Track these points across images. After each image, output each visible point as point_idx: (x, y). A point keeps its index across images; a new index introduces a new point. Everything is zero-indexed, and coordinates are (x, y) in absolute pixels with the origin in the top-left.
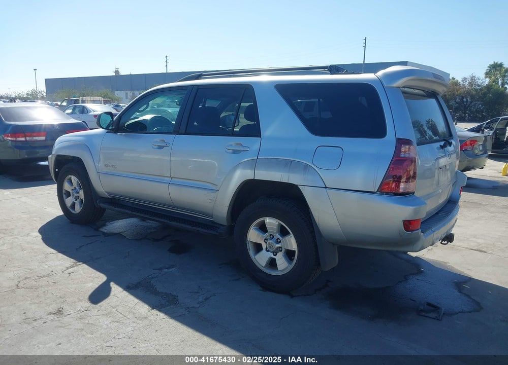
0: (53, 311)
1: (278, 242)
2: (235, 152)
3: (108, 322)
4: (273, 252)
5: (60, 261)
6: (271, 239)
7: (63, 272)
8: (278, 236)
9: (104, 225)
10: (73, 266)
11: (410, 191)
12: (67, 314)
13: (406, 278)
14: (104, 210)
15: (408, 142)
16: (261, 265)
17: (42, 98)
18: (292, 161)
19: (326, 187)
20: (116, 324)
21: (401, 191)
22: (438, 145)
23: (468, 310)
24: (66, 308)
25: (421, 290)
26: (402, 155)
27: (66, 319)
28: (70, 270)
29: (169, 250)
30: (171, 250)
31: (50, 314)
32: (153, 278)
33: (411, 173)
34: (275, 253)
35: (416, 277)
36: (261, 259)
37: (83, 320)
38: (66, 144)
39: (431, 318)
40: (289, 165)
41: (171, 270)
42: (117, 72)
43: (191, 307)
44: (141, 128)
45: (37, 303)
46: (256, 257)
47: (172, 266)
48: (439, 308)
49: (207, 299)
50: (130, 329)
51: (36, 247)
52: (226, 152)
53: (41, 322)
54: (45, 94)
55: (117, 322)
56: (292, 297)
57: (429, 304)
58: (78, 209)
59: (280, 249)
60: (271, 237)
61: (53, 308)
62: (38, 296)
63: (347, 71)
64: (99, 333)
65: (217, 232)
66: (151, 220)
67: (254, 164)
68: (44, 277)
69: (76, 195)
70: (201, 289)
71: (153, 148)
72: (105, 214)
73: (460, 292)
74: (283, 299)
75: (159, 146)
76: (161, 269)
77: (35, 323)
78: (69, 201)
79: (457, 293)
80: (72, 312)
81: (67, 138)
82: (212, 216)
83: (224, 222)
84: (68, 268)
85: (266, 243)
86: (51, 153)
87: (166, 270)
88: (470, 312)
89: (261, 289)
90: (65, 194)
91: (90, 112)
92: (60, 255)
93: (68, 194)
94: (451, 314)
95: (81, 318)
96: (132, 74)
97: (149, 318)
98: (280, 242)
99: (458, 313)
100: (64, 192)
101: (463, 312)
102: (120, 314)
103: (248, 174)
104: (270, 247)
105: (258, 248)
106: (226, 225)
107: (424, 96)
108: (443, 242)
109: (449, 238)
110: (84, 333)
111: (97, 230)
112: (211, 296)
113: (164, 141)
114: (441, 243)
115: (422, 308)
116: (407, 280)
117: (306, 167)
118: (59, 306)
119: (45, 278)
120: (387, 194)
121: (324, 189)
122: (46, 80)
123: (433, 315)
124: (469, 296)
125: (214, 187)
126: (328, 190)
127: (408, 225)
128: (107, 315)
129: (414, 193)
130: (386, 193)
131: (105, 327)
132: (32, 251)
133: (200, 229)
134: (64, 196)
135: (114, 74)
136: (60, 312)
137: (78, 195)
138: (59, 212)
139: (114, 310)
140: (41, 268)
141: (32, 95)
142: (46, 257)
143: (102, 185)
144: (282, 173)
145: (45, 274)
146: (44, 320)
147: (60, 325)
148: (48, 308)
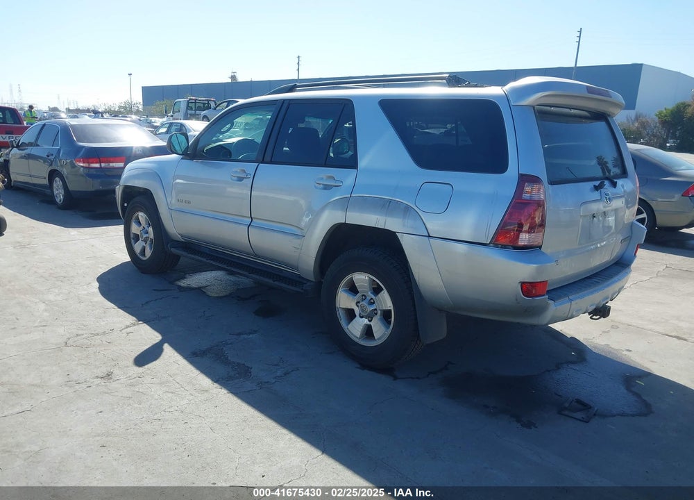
0: (101, 375)
1: (372, 303)
2: (326, 187)
3: (161, 392)
4: (367, 317)
5: (120, 318)
6: (363, 300)
7: (121, 331)
8: (370, 295)
9: (184, 278)
10: (134, 325)
11: (536, 244)
12: (116, 379)
13: (558, 367)
14: (178, 257)
15: (535, 180)
16: (355, 336)
17: (137, 113)
18: (390, 201)
19: (429, 236)
20: (170, 395)
21: (521, 243)
22: (591, 184)
23: (631, 413)
24: (116, 371)
25: (574, 382)
26: (526, 196)
27: (113, 385)
28: (129, 329)
29: (254, 313)
30: (257, 313)
31: (97, 377)
32: (227, 344)
33: (537, 220)
34: (370, 319)
35: (572, 366)
36: (355, 329)
37: (132, 388)
38: (135, 172)
39: (575, 418)
40: (387, 206)
41: (251, 336)
42: (233, 77)
43: (265, 382)
44: (224, 154)
45: (85, 365)
46: (349, 327)
47: (255, 332)
48: (591, 407)
49: (285, 374)
50: (185, 401)
51: (96, 299)
52: (315, 186)
53: (84, 386)
54: (141, 108)
55: (172, 393)
56: (395, 378)
57: (579, 401)
58: (148, 253)
59: (374, 312)
60: (364, 297)
61: (103, 371)
62: (87, 357)
63: (469, 83)
64: (148, 403)
65: (302, 289)
66: (241, 274)
67: (345, 204)
68: (98, 335)
69: (145, 236)
70: (283, 362)
71: (232, 179)
72: (179, 263)
73: (628, 389)
74: (384, 380)
75: (238, 177)
76: (239, 334)
77: (77, 387)
78: (138, 247)
79: (623, 389)
80: (122, 377)
81: (138, 164)
82: (296, 268)
83: (312, 278)
84: (127, 327)
85: (358, 306)
86: (118, 184)
87: (245, 336)
88: (633, 415)
89: (359, 366)
90: (133, 239)
91: (190, 131)
92: (121, 311)
93: (137, 238)
94: (603, 416)
95: (131, 385)
96: (253, 80)
97: (211, 391)
98: (374, 303)
99: (615, 416)
100: (132, 236)
101: (623, 415)
102: (178, 385)
103: (338, 217)
104: (363, 311)
105: (351, 315)
106: (314, 280)
107: (586, 118)
108: (594, 317)
109: (601, 311)
110: (131, 401)
111: (172, 283)
112: (293, 371)
113: (244, 171)
114: (591, 318)
115: (567, 405)
116: (559, 368)
117: (407, 209)
118: (109, 369)
119: (99, 337)
120: (504, 247)
121: (427, 238)
122: (144, 89)
123: (579, 415)
124: (638, 396)
125: (299, 232)
126: (431, 240)
127: (529, 288)
128: (161, 384)
129: (540, 247)
130: (502, 245)
131: (156, 397)
132: (90, 304)
133: (283, 285)
134: (132, 241)
135: (230, 81)
136: (109, 376)
137: (147, 235)
138: (127, 258)
139: (171, 379)
140: (98, 324)
141: (125, 108)
142: (105, 312)
143: (176, 225)
144: (377, 217)
145: (100, 331)
146: (88, 384)
147: (106, 390)
148: (95, 371)
